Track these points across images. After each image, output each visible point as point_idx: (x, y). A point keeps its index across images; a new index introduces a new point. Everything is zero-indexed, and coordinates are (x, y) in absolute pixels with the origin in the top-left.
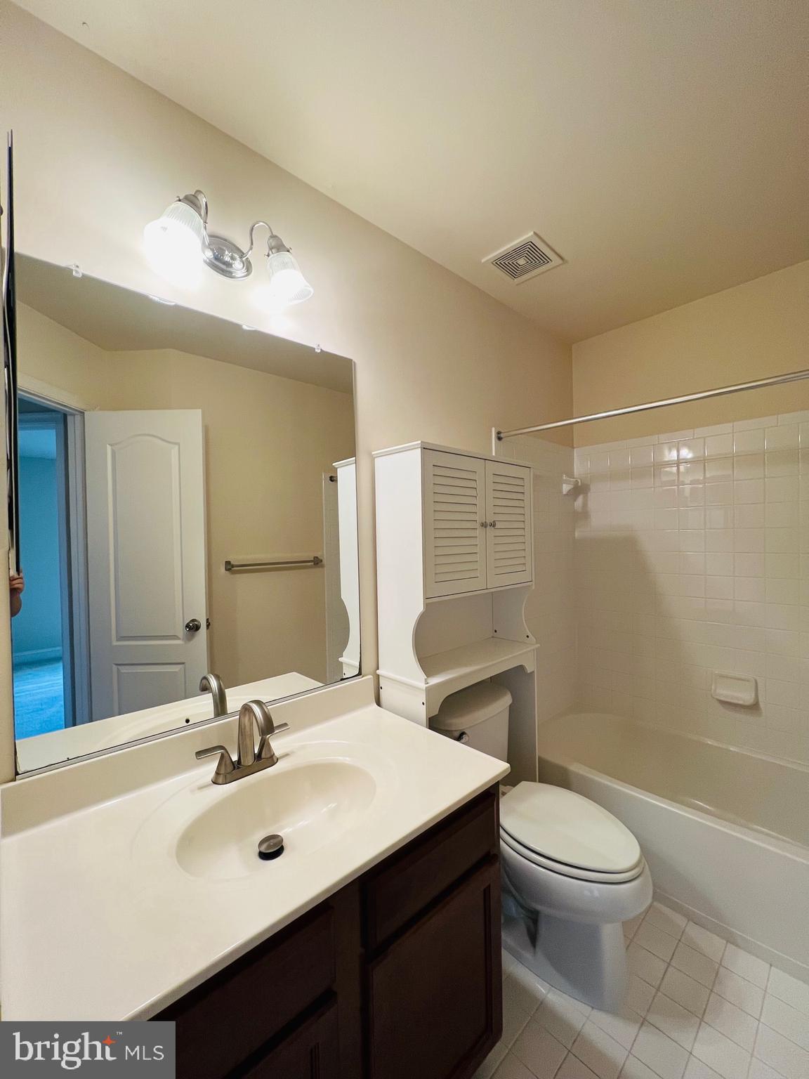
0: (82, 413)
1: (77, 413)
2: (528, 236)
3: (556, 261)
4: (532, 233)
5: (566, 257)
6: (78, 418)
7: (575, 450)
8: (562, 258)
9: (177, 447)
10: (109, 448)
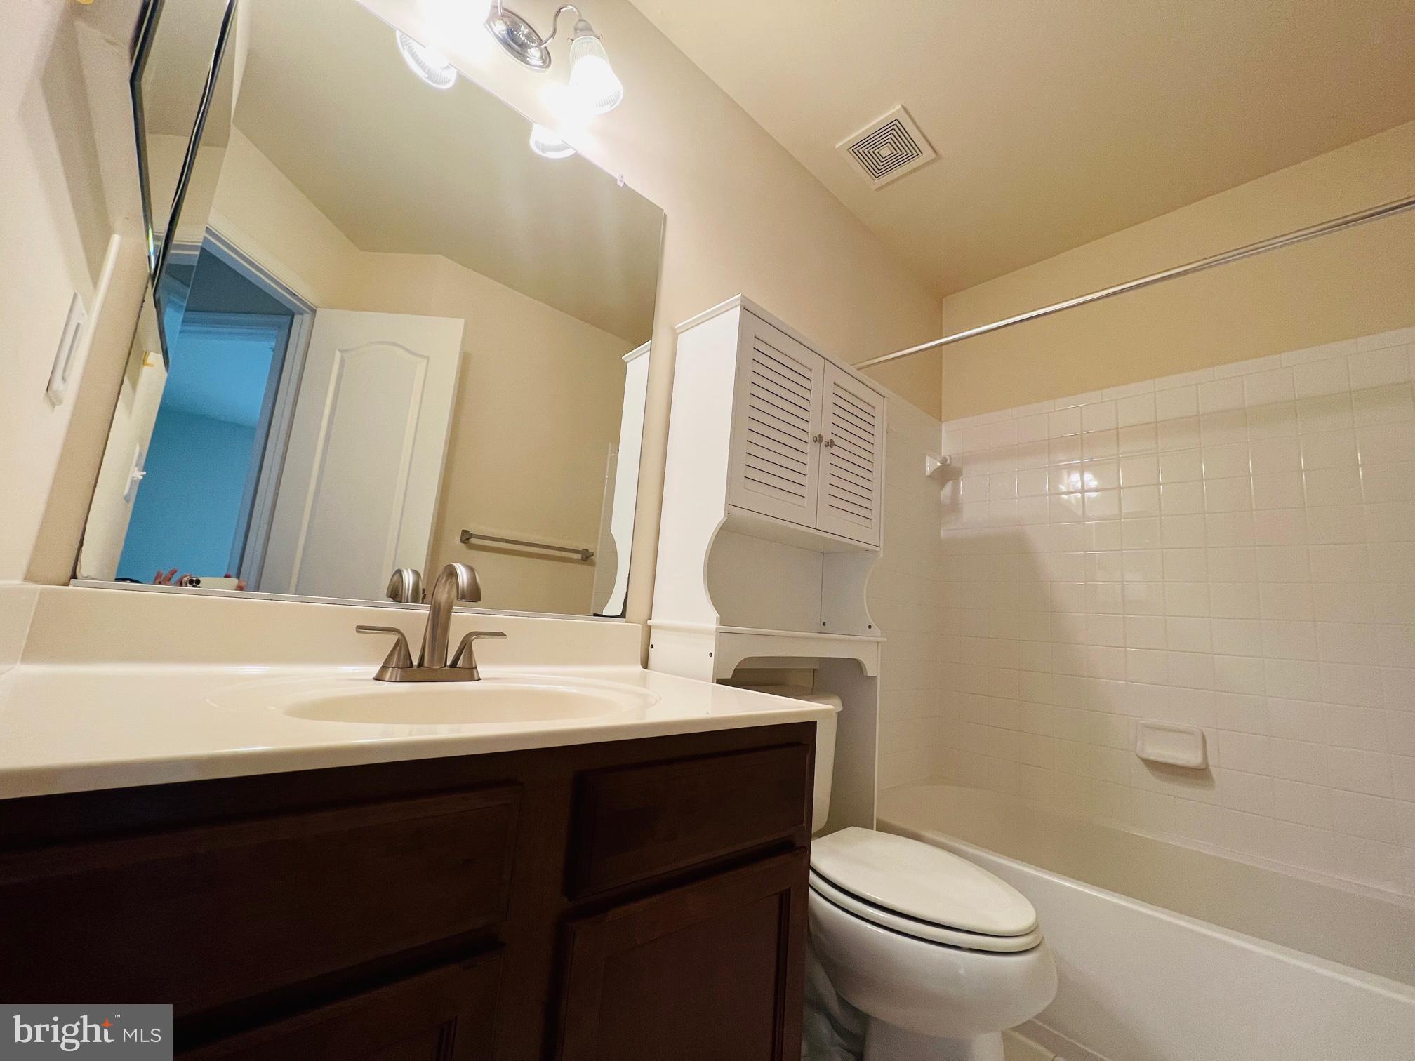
0: (314, 311)
1: (308, 311)
2: (893, 111)
3: (928, 154)
4: (899, 106)
5: (941, 151)
6: (307, 317)
7: (943, 424)
8: (935, 152)
9: (426, 361)
10: (338, 355)
